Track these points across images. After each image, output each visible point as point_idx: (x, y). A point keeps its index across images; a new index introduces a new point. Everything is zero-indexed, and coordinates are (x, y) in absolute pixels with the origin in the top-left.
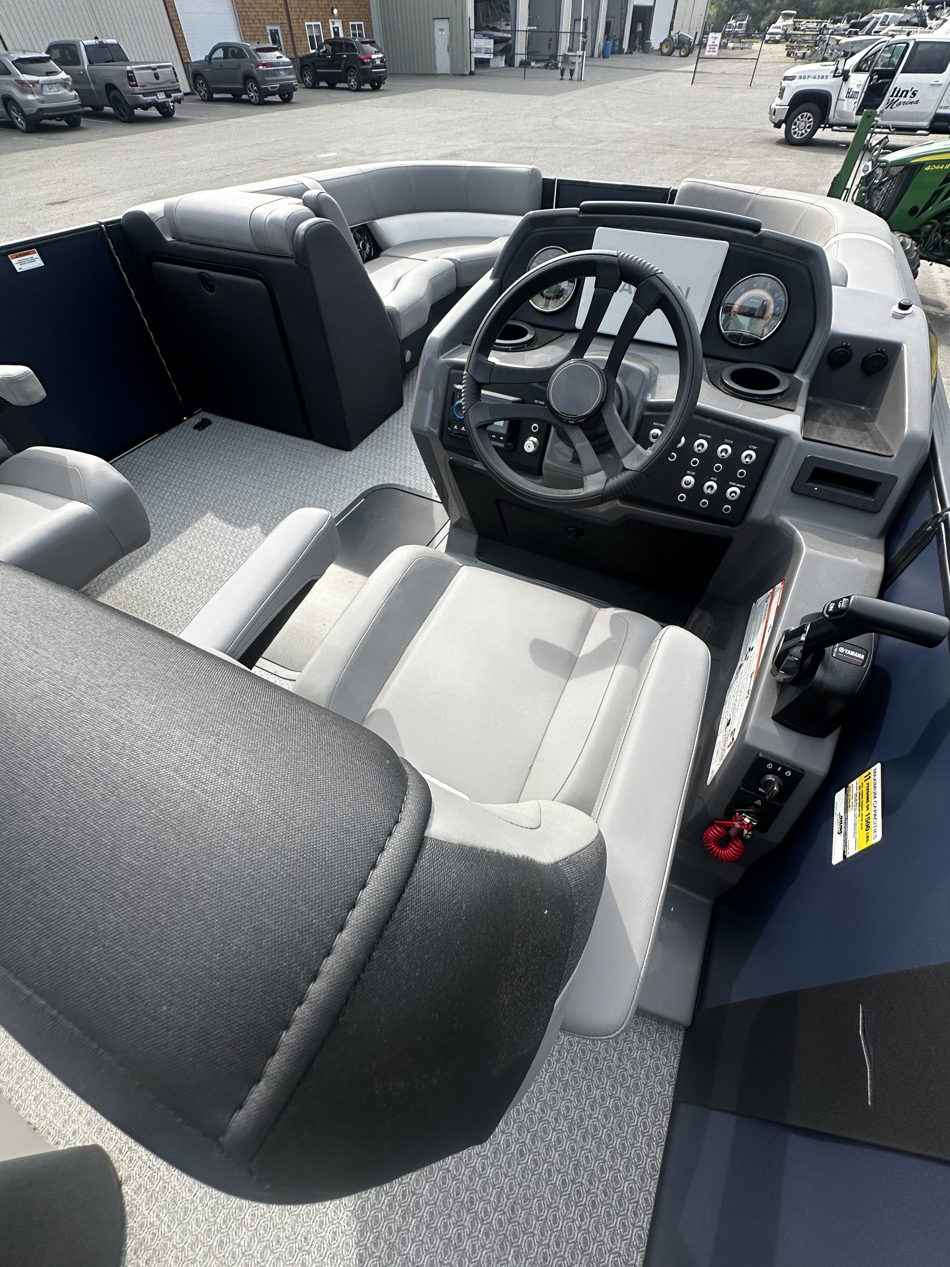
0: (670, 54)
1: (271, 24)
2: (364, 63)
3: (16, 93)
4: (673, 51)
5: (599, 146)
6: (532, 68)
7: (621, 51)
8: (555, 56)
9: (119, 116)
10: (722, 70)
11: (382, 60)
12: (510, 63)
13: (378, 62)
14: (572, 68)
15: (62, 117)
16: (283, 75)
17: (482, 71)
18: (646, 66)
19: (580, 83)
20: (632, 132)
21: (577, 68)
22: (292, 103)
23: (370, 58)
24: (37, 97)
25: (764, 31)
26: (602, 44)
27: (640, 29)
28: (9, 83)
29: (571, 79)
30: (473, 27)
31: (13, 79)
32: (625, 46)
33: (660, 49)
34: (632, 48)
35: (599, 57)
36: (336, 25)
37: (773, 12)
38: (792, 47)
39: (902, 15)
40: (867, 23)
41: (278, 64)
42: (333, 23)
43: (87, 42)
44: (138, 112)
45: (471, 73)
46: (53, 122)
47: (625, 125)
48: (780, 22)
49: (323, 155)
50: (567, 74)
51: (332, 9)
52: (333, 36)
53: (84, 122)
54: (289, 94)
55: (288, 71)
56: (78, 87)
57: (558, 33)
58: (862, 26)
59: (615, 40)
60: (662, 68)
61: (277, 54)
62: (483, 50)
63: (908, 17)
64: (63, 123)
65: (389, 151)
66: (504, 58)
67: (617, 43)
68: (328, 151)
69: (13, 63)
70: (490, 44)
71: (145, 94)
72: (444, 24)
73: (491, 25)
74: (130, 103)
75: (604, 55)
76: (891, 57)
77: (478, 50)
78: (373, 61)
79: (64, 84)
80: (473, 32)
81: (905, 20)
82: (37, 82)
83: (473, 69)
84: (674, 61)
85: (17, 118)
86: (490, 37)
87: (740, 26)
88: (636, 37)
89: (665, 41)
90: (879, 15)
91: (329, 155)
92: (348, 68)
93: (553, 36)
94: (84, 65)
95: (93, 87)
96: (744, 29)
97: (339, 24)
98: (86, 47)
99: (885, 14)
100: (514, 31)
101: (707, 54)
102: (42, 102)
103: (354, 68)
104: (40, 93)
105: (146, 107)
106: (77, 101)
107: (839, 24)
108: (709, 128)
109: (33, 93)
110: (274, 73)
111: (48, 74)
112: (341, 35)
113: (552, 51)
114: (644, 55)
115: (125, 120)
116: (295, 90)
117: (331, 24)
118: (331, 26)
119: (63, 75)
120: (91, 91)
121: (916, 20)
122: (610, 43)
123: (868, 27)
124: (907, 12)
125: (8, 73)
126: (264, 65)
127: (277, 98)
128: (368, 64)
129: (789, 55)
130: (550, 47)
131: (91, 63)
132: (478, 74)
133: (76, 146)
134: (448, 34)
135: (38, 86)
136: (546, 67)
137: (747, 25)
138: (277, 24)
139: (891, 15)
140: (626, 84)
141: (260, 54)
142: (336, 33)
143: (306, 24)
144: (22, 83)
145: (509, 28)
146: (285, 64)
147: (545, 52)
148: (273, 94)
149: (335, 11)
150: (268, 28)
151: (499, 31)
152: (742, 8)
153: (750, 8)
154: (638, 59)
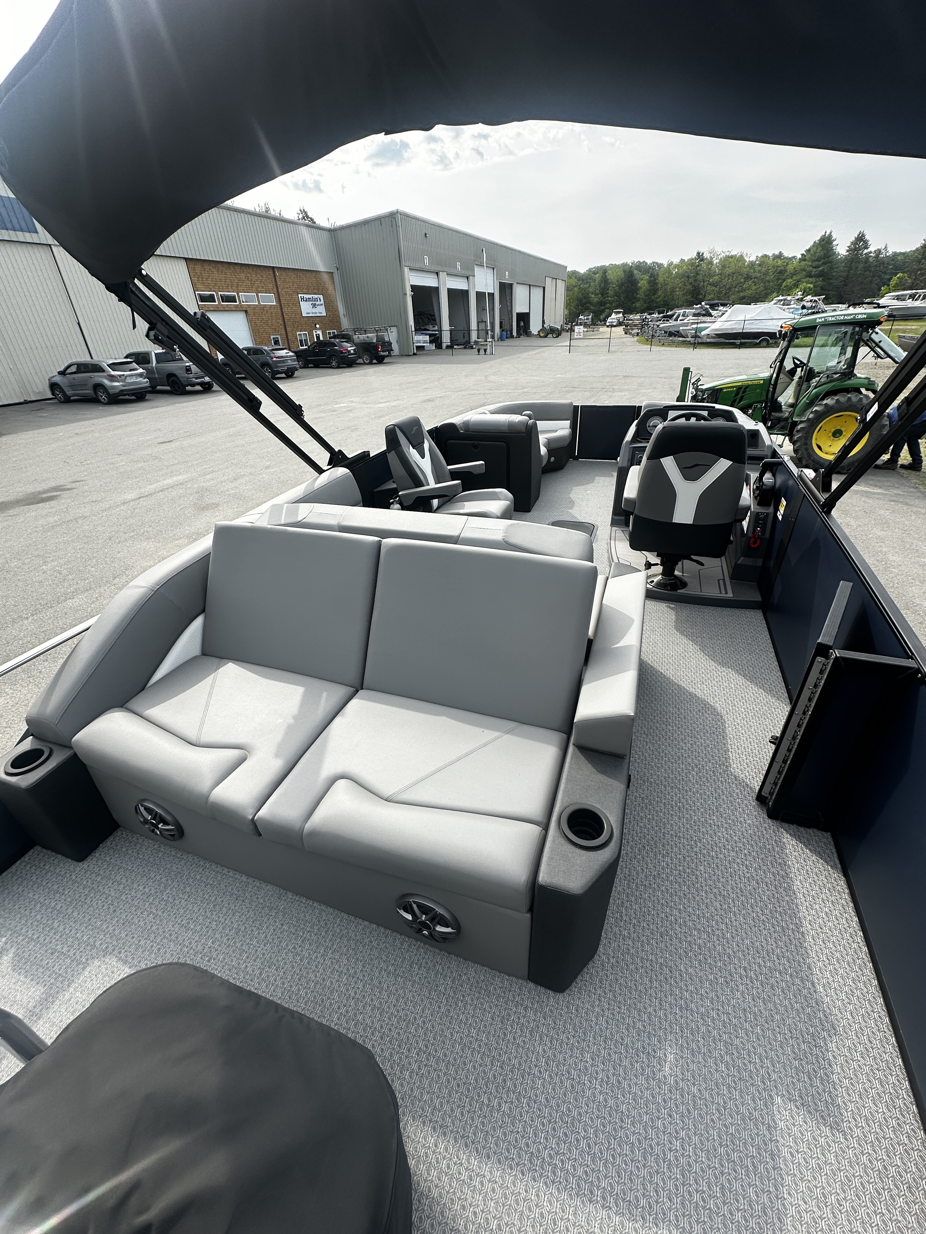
0: (546, 337)
1: (272, 335)
2: (343, 353)
3: (106, 382)
4: (547, 335)
5: (526, 390)
6: (455, 349)
7: (512, 337)
8: (469, 342)
9: (174, 391)
10: (587, 344)
11: (354, 350)
12: (439, 346)
13: (352, 352)
14: (485, 348)
15: (133, 395)
16: (290, 363)
17: (421, 353)
18: (533, 344)
19: (493, 356)
20: (544, 382)
21: (488, 347)
22: (295, 377)
23: (347, 350)
24: (121, 383)
25: (605, 320)
26: (499, 334)
27: (522, 324)
28: (104, 377)
29: (485, 354)
30: (413, 329)
31: (106, 374)
32: (515, 334)
33: (539, 334)
34: (519, 335)
35: (498, 340)
36: (318, 333)
37: (607, 311)
38: (628, 329)
39: (694, 310)
40: (673, 315)
41: (287, 357)
42: (316, 332)
43: (156, 352)
44: (189, 388)
45: (414, 354)
46: (127, 397)
47: (536, 378)
48: (614, 316)
49: (338, 406)
50: (482, 352)
51: (316, 325)
52: (316, 340)
53: (148, 396)
54: (291, 373)
55: (293, 360)
56: (149, 376)
57: (469, 330)
58: (671, 317)
59: (507, 331)
60: (545, 345)
61: (286, 351)
62: (422, 342)
63: (698, 311)
64: (133, 397)
65: (383, 401)
66: (434, 344)
67: (509, 333)
68: (340, 403)
69: (108, 365)
70: (427, 338)
71: (196, 378)
72: (394, 329)
73: (422, 328)
74: (184, 383)
75: (501, 339)
76: (696, 332)
77: (418, 342)
78: (349, 351)
79: (141, 375)
80: (414, 333)
81: (697, 312)
82: (123, 375)
83: (415, 352)
84: (550, 340)
85: (102, 396)
86: (426, 334)
87: (587, 319)
88: (520, 329)
89: (541, 330)
90: (680, 311)
91: (342, 405)
92: (331, 356)
93: (466, 332)
94: (153, 364)
95: (157, 376)
96: (590, 320)
97: (320, 332)
98: (155, 354)
99: (683, 311)
100: (440, 330)
101: (576, 337)
102: (124, 386)
103: (336, 356)
104: (124, 381)
105: (193, 385)
106: (148, 384)
107: (653, 315)
108: (593, 377)
109: (118, 381)
110: (283, 362)
111: (131, 370)
112: (321, 339)
113: (466, 339)
114: (528, 338)
115: (179, 393)
116: (297, 370)
117: (314, 332)
118: (315, 334)
119: (141, 370)
120: (155, 378)
121: (704, 312)
122: (504, 333)
123: (674, 317)
124: (696, 309)
125: (103, 371)
126: (277, 358)
127: (283, 375)
128: (346, 353)
129: (626, 333)
130: (464, 337)
131: (158, 362)
132: (419, 354)
133: (153, 410)
134: (396, 334)
135: (123, 377)
136: (465, 348)
137: (592, 318)
138: (278, 335)
139: (687, 311)
140: (525, 355)
141: (274, 352)
142: (318, 338)
143: (298, 333)
144: (113, 376)
145: (436, 328)
146: (291, 356)
147: (462, 340)
148: (281, 373)
149: (318, 326)
150: (272, 337)
151: (429, 330)
152: (586, 310)
153: (591, 309)
154: (524, 341)
